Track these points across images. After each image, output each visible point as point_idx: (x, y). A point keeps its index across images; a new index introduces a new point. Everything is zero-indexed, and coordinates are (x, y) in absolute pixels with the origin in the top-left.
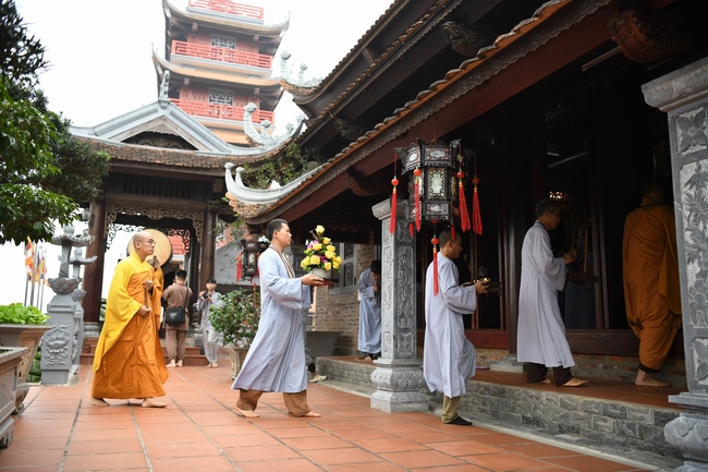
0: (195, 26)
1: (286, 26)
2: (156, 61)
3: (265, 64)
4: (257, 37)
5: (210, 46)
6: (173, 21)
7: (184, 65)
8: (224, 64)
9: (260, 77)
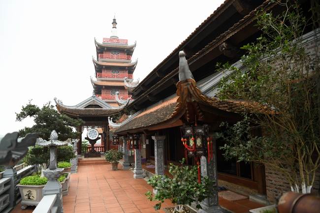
0: (106, 49)
1: (135, 46)
2: (94, 61)
3: (129, 59)
4: (126, 50)
5: (111, 54)
6: (98, 48)
7: (103, 61)
8: (115, 60)
9: (128, 63)
